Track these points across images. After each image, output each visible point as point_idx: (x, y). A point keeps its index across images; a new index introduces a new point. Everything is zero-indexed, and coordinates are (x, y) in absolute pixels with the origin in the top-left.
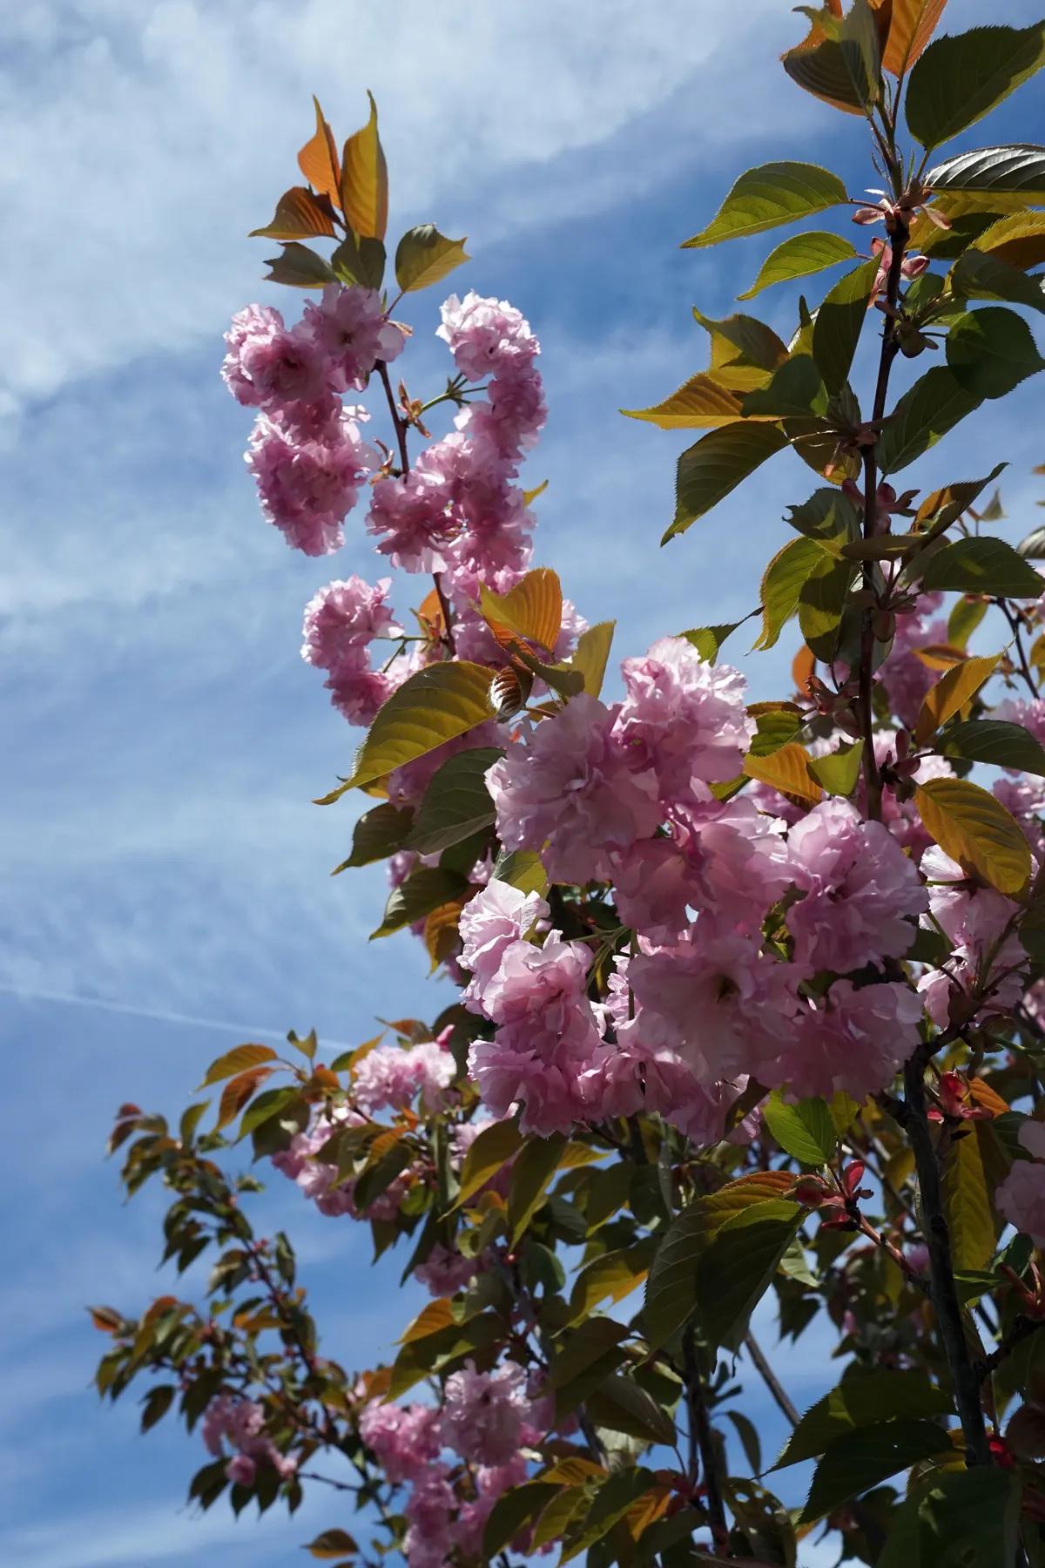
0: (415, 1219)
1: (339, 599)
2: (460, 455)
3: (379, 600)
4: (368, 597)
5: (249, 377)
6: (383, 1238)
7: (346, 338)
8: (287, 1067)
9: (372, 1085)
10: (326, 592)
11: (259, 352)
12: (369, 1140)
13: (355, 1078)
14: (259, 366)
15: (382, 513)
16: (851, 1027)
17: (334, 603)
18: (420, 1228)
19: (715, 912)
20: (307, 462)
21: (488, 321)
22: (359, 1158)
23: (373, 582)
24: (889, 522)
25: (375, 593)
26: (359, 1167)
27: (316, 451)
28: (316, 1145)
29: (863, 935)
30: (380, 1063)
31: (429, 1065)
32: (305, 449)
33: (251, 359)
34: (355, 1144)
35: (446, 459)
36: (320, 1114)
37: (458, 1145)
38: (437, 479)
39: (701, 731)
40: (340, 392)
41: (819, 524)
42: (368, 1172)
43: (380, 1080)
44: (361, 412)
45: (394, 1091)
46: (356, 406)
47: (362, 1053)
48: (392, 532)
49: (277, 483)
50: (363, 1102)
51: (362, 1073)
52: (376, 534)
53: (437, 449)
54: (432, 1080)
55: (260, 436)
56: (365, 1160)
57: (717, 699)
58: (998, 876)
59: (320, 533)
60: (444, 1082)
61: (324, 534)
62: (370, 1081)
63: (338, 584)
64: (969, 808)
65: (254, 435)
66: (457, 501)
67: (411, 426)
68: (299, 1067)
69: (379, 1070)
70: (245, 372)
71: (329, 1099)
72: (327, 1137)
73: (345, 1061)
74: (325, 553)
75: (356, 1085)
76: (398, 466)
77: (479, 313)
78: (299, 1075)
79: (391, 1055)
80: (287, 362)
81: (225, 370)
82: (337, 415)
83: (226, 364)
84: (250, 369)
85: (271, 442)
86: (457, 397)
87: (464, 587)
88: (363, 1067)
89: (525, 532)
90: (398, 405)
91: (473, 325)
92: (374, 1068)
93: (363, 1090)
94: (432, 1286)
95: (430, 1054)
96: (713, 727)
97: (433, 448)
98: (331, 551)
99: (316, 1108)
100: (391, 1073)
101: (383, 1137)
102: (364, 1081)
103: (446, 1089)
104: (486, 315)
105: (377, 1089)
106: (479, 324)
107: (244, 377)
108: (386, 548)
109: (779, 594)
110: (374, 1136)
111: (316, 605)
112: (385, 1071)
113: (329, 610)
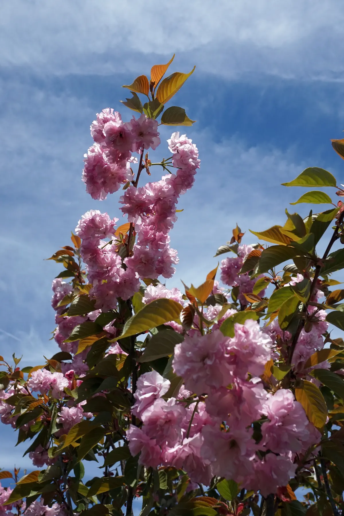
0: (35, 433)
1: (98, 219)
2: (163, 190)
3: (112, 226)
4: (109, 222)
5: (105, 135)
6: (22, 438)
7: (141, 134)
8: (6, 365)
9: (36, 382)
10: (93, 214)
11: (112, 128)
12: (29, 403)
13: (30, 377)
14: (111, 133)
15: (128, 198)
16: (273, 473)
17: (96, 219)
18: (36, 437)
19: (239, 419)
20: (108, 169)
21: (189, 150)
22: (24, 408)
23: (112, 219)
24: (317, 292)
25: (112, 222)
26: (23, 411)
27: (114, 167)
28: (8, 396)
29: (286, 443)
30: (41, 375)
31: (58, 381)
32: (111, 165)
33: (109, 129)
34: (24, 403)
35: (157, 189)
36: (12, 385)
37: (61, 414)
38: (151, 193)
39: (254, 356)
40: (132, 152)
41: (301, 290)
42: (25, 414)
43: (39, 381)
44: (135, 160)
45: (43, 386)
46: (135, 158)
47: (36, 369)
48: (128, 205)
49: (94, 170)
50: (30, 387)
51: (34, 376)
52: (122, 203)
53: (155, 184)
54: (57, 387)
55: (93, 151)
56: (26, 409)
57: (262, 347)
58: (315, 420)
59: (100, 192)
60: (61, 389)
61: (101, 193)
62: (36, 380)
63: (98, 212)
64: (312, 394)
65: (91, 149)
66: (155, 205)
67: (145, 169)
68: (10, 366)
69: (40, 377)
70: (104, 132)
71: (18, 381)
72: (12, 394)
73: (28, 369)
74: (99, 200)
75: (30, 380)
76: (135, 180)
77: (187, 145)
78: (10, 369)
79: (46, 373)
80: (121, 135)
81: (92, 126)
82: (128, 159)
83: (93, 124)
84: (107, 133)
85: (97, 156)
86: (164, 166)
87: (144, 232)
88: (35, 374)
89: (173, 223)
90: (144, 159)
91: (184, 149)
92: (38, 376)
93: (32, 382)
94: (34, 461)
95: (60, 377)
96: (258, 356)
97: (154, 183)
98: (100, 200)
99: (12, 382)
100: (44, 380)
101: (35, 403)
102: (34, 380)
103: (61, 392)
104: (189, 147)
105: (37, 384)
106: (186, 150)
107: (103, 134)
108: (124, 210)
109: (274, 303)
110: (31, 402)
111: (88, 216)
112: (42, 378)
113: (93, 221)
